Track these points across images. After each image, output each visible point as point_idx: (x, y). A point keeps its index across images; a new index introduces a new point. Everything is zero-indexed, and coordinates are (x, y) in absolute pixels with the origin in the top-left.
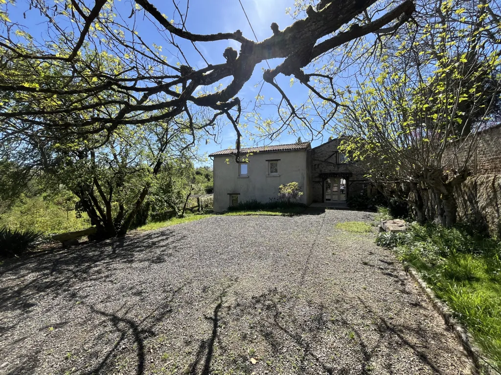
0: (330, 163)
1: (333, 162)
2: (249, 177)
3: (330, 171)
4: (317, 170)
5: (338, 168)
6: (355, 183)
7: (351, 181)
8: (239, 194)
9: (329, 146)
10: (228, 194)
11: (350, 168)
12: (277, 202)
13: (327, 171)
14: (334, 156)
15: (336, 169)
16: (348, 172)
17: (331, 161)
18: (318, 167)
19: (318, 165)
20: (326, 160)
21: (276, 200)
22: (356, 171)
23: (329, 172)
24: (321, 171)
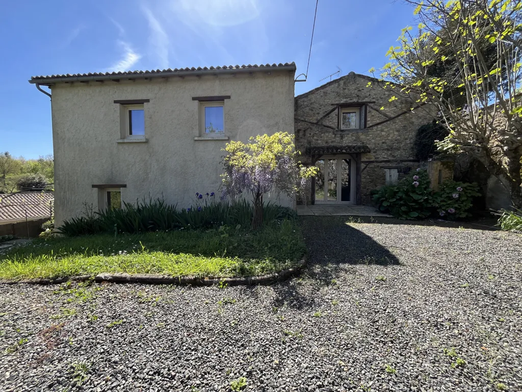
0: (328, 127)
1: (333, 126)
2: (147, 142)
3: (327, 142)
4: (302, 140)
5: (342, 137)
6: (372, 166)
7: (363, 162)
8: (125, 186)
9: (325, 93)
10: (94, 186)
11: (363, 137)
12: (220, 204)
13: (321, 143)
14: (334, 114)
15: (338, 139)
16: (359, 144)
17: (328, 124)
18: (304, 135)
19: (304, 131)
20: (318, 121)
21: (218, 200)
22: (375, 144)
23: (324, 145)
24: (309, 142)
